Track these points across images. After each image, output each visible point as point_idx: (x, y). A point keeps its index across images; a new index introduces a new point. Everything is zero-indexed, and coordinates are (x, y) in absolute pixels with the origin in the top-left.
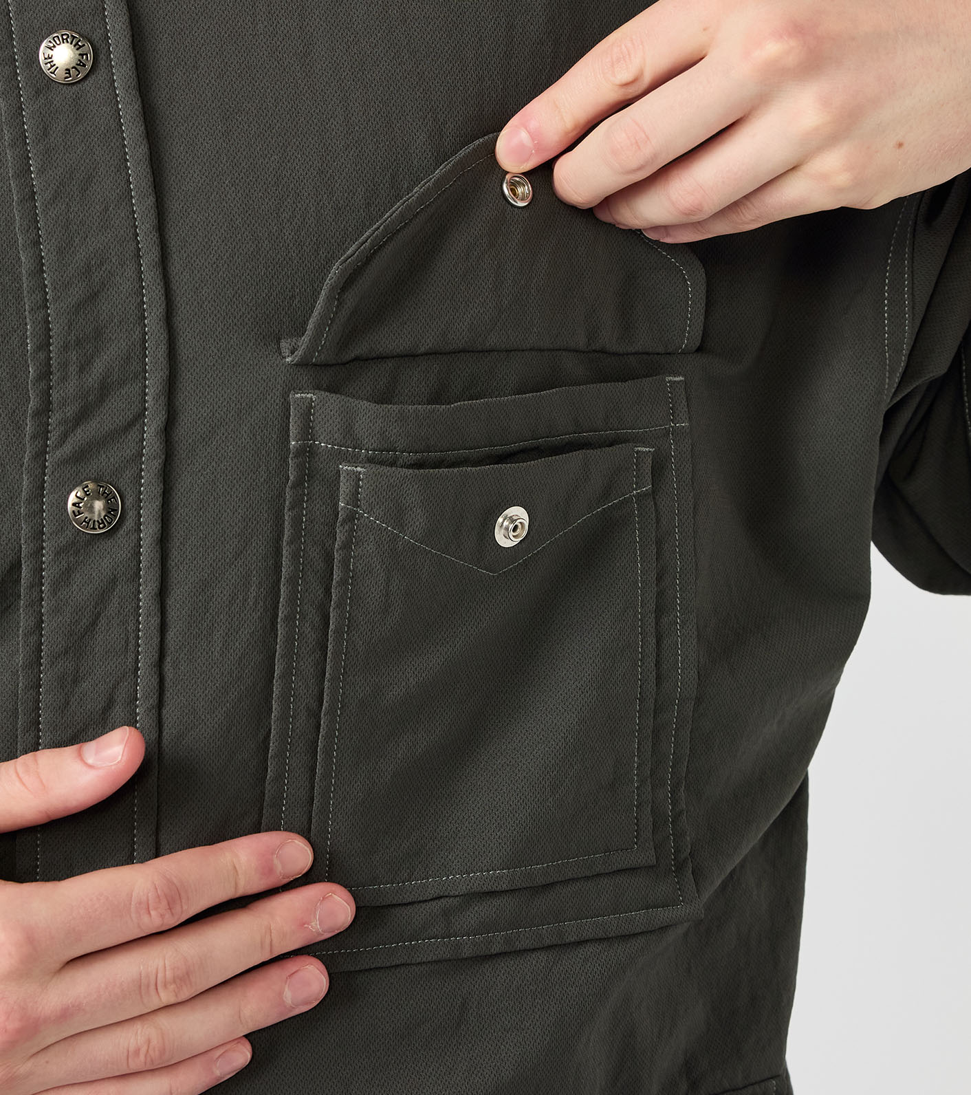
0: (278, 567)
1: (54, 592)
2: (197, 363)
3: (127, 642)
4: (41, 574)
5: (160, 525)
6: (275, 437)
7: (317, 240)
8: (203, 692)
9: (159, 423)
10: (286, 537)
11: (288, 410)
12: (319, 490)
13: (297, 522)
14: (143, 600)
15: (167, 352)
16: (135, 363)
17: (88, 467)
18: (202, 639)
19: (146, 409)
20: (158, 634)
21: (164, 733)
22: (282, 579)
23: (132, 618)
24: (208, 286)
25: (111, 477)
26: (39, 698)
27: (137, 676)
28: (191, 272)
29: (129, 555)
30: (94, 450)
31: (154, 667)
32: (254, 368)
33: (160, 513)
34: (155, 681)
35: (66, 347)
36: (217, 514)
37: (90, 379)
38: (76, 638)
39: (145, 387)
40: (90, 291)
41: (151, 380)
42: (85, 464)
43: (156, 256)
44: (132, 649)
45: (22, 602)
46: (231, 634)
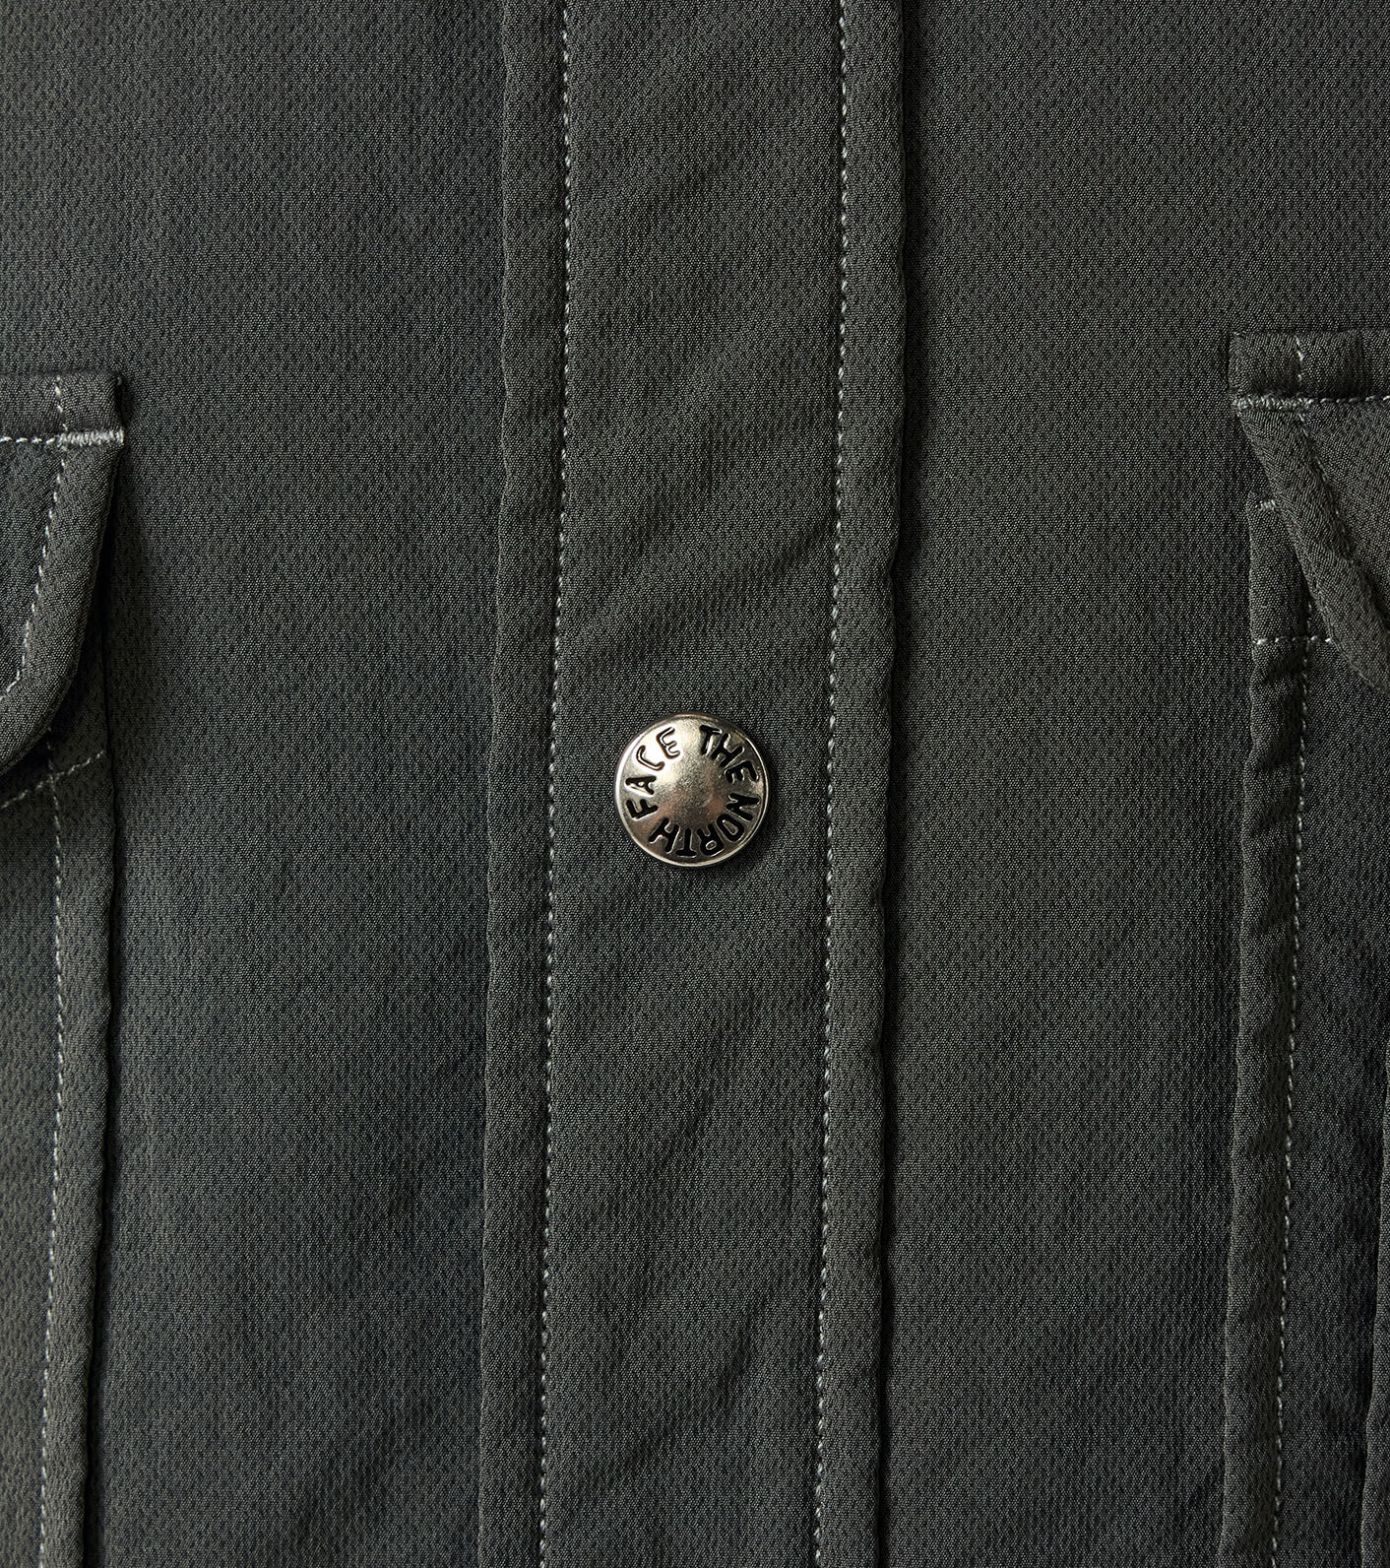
0: (1224, 998)
1: (579, 1033)
2: (981, 389)
3: (788, 1181)
4: (544, 982)
5: (881, 849)
6: (1208, 620)
7: (1360, 53)
8: (1007, 1341)
9: (874, 552)
10: (1246, 913)
11: (1243, 546)
12: (1342, 776)
13: (1278, 867)
14: (833, 1065)
15: (898, 349)
16: (805, 381)
17: (674, 676)
18: (1002, 1189)
19: (835, 514)
20: (876, 1161)
21: (895, 1453)
22: (1240, 1034)
23: (802, 1113)
24: (1031, 168)
25: (740, 705)
26: (539, 1337)
27: (816, 1284)
28: (985, 126)
29: (793, 933)
30: (690, 627)
31: (867, 1256)
32: (1140, 414)
33: (881, 811)
34: (868, 1297)
35: (604, 327)
36: (1046, 831)
37: (674, 421)
38: (642, 1167)
39: (835, 449)
40: (688, 167)
41: (852, 432)
42: (666, 666)
43: (886, 76)
44: (804, 1205)
45: (489, 1061)
46: (1089, 1177)
